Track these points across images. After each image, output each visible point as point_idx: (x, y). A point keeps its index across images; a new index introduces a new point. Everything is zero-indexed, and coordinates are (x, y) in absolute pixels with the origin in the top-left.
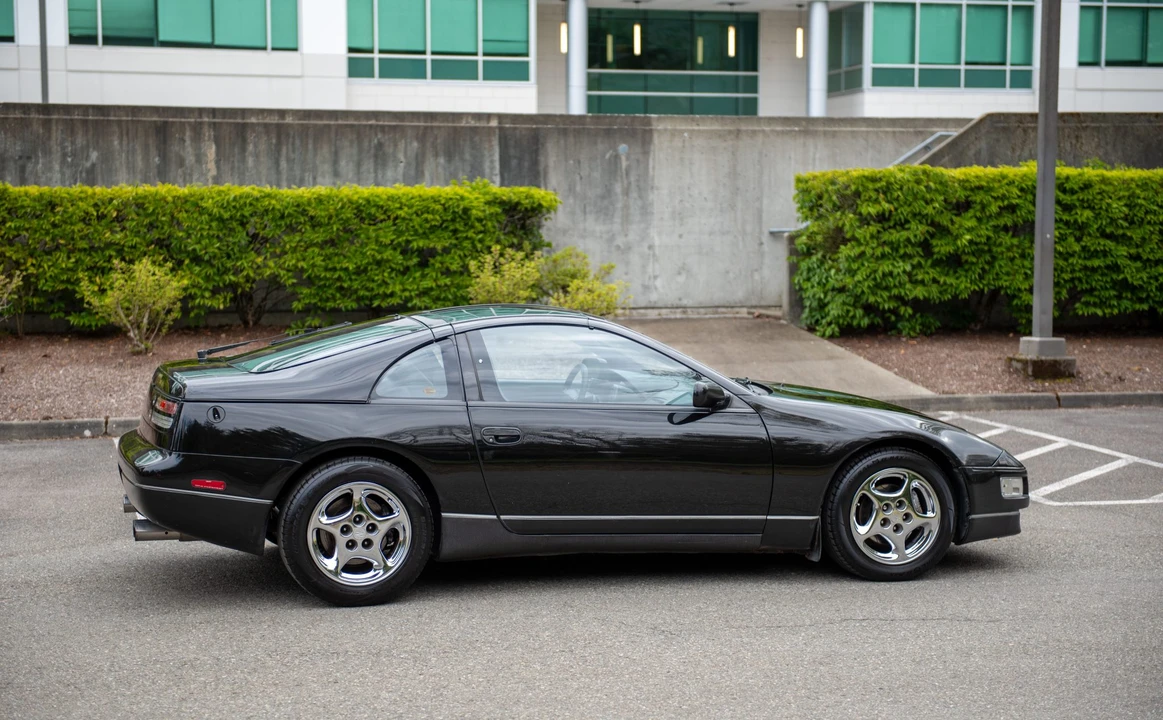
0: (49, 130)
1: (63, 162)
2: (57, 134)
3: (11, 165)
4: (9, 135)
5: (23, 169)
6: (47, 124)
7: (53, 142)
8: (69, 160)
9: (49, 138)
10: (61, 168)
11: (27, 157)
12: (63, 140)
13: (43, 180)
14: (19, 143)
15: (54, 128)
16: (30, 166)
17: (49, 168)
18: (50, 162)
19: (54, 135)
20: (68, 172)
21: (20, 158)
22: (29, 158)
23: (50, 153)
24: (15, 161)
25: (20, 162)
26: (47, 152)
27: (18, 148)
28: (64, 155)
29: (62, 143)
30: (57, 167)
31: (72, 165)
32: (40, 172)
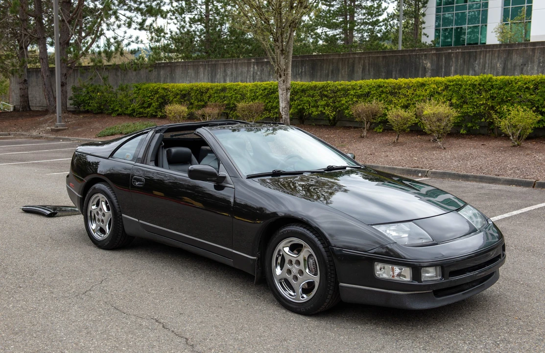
0: (534, 53)
1: (539, 66)
2: (537, 54)
3: (518, 68)
4: (518, 56)
5: (522, 69)
6: (533, 50)
7: (535, 58)
8: (541, 65)
9: (534, 56)
10: (537, 68)
11: (524, 64)
12: (540, 56)
13: (530, 73)
14: (522, 59)
15: (536, 52)
16: (525, 68)
17: (532, 69)
18: (533, 66)
19: (536, 54)
20: (540, 70)
21: (522, 65)
22: (525, 65)
23: (534, 62)
24: (520, 67)
25: (522, 67)
26: (533, 62)
27: (521, 61)
28: (539, 63)
29: (539, 58)
30: (536, 68)
31: (542, 67)
32: (529, 70)
